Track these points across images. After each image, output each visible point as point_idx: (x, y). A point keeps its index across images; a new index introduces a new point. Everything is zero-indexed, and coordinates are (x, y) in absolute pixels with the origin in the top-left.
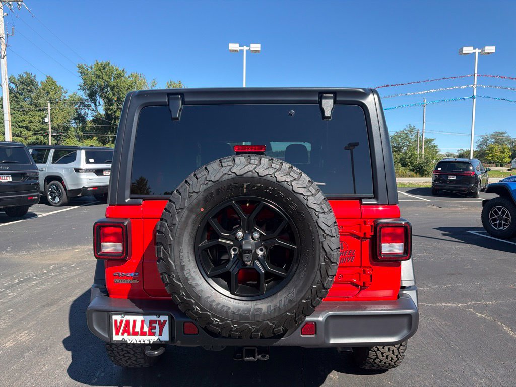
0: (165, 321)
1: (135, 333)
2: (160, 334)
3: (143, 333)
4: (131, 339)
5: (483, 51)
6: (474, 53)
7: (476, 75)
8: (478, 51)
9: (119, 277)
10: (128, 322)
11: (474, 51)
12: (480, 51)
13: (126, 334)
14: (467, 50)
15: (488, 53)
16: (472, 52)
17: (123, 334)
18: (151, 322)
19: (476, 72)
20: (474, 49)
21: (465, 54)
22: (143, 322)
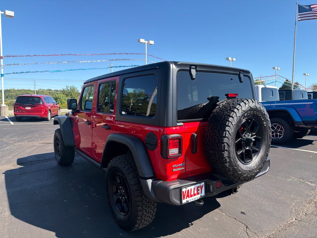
0: (203, 185)
1: (191, 196)
2: (201, 193)
3: (195, 195)
4: (191, 200)
5: (149, 42)
6: (145, 43)
7: (146, 54)
8: (146, 42)
9: (175, 168)
10: (188, 191)
11: (145, 42)
12: (147, 42)
13: (188, 198)
14: (142, 40)
15: (151, 44)
16: (144, 42)
17: (186, 198)
18: (198, 187)
19: (146, 53)
20: (145, 41)
21: (141, 42)
22: (194, 189)
